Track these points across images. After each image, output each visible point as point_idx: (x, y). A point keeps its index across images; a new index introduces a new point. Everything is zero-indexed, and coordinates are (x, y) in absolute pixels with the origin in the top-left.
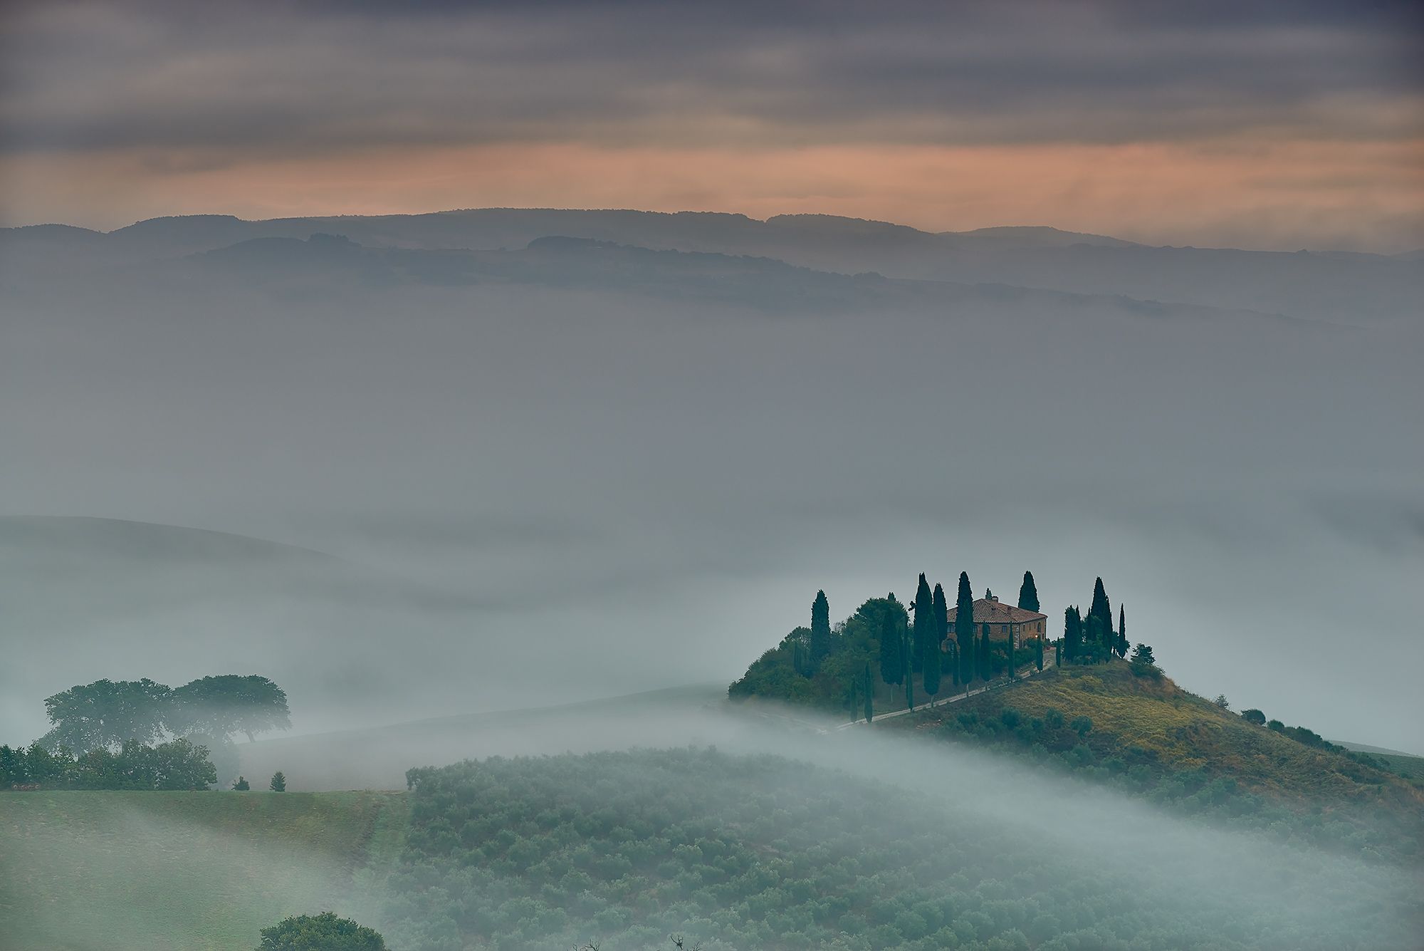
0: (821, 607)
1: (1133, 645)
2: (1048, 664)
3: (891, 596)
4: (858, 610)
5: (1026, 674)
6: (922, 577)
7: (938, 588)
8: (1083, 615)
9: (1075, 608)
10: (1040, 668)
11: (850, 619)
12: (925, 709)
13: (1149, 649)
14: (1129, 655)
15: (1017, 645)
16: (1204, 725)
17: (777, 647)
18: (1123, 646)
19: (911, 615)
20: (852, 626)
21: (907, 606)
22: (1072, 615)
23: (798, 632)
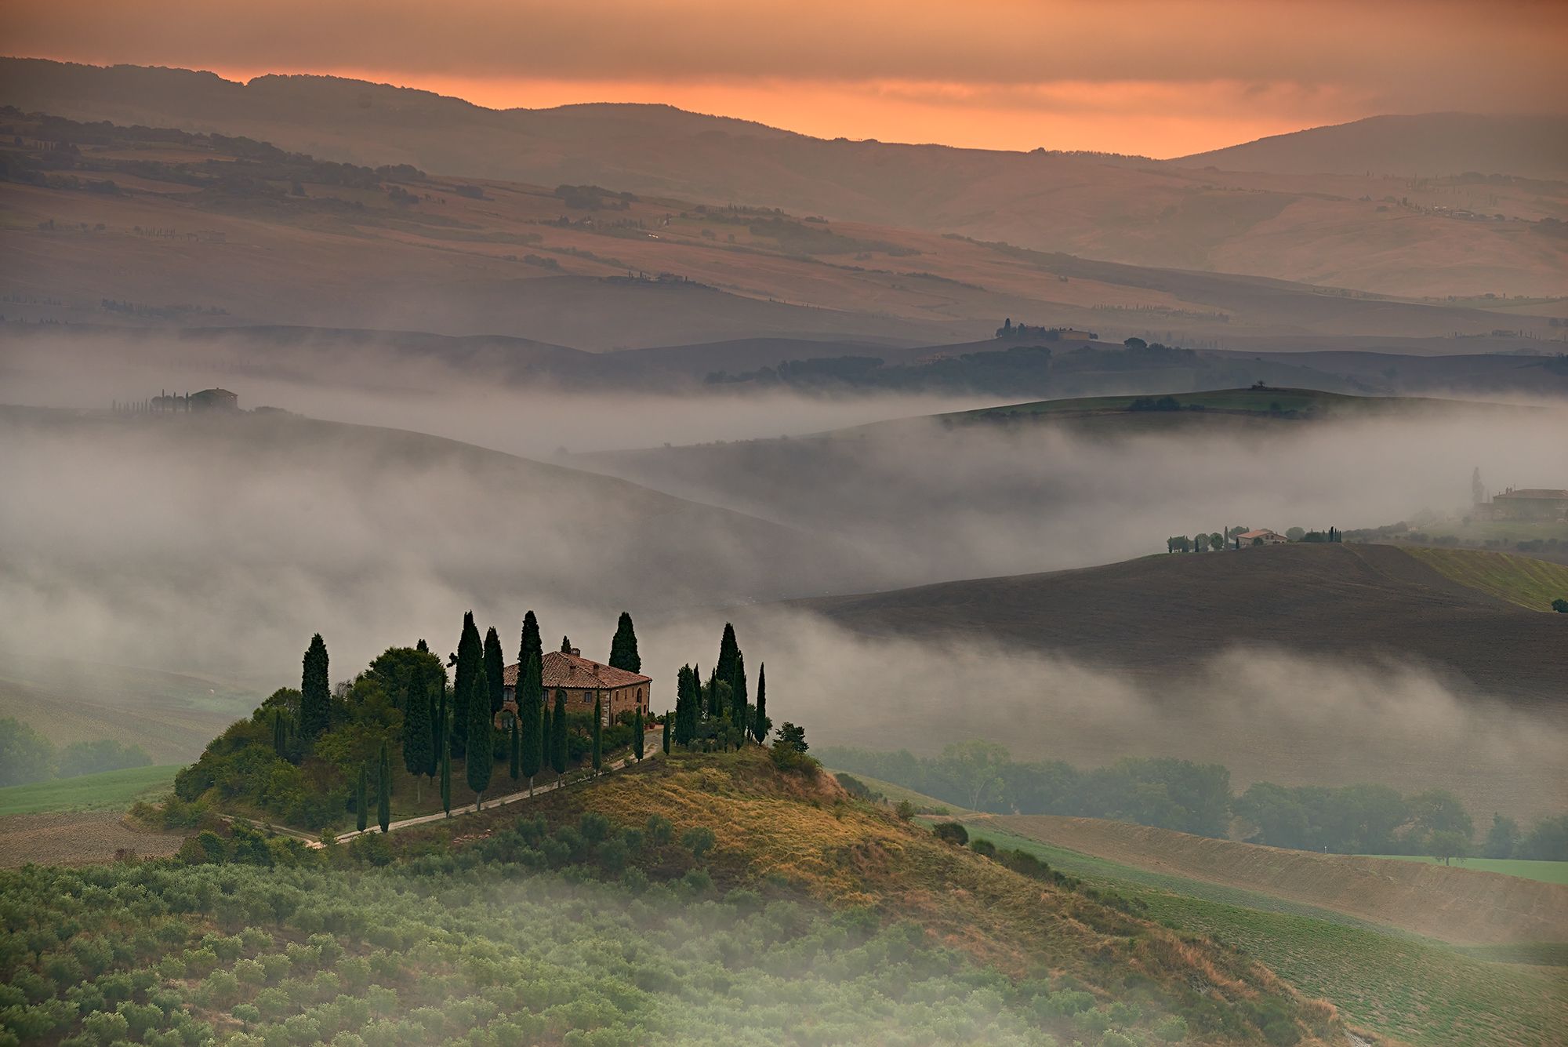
0: (316, 658)
1: (777, 725)
2: (652, 749)
3: (422, 645)
4: (372, 664)
5: (618, 764)
6: (468, 618)
7: (492, 634)
8: (705, 678)
9: (692, 667)
10: (640, 755)
11: (360, 678)
12: (467, 813)
13: (801, 731)
14: (772, 737)
15: (605, 721)
16: (878, 844)
17: (250, 717)
18: (762, 725)
19: (451, 673)
20: (362, 688)
21: (445, 660)
22: (688, 678)
23: (282, 695)
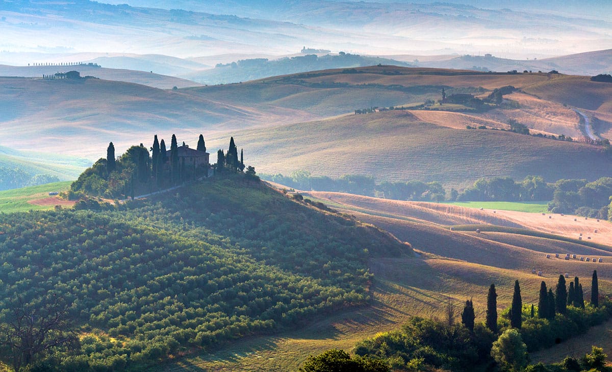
0: (111, 149)
1: (247, 167)
2: (210, 175)
3: (141, 145)
4: (127, 151)
5: (201, 179)
6: (156, 137)
7: (163, 141)
8: (225, 152)
9: (222, 150)
10: (207, 176)
11: (124, 155)
12: (157, 194)
13: (254, 168)
14: (245, 170)
15: (196, 166)
16: (277, 200)
17: (92, 167)
18: (243, 166)
19: (151, 154)
20: (124, 158)
21: (149, 149)
22: (220, 153)
23: (101, 160)
